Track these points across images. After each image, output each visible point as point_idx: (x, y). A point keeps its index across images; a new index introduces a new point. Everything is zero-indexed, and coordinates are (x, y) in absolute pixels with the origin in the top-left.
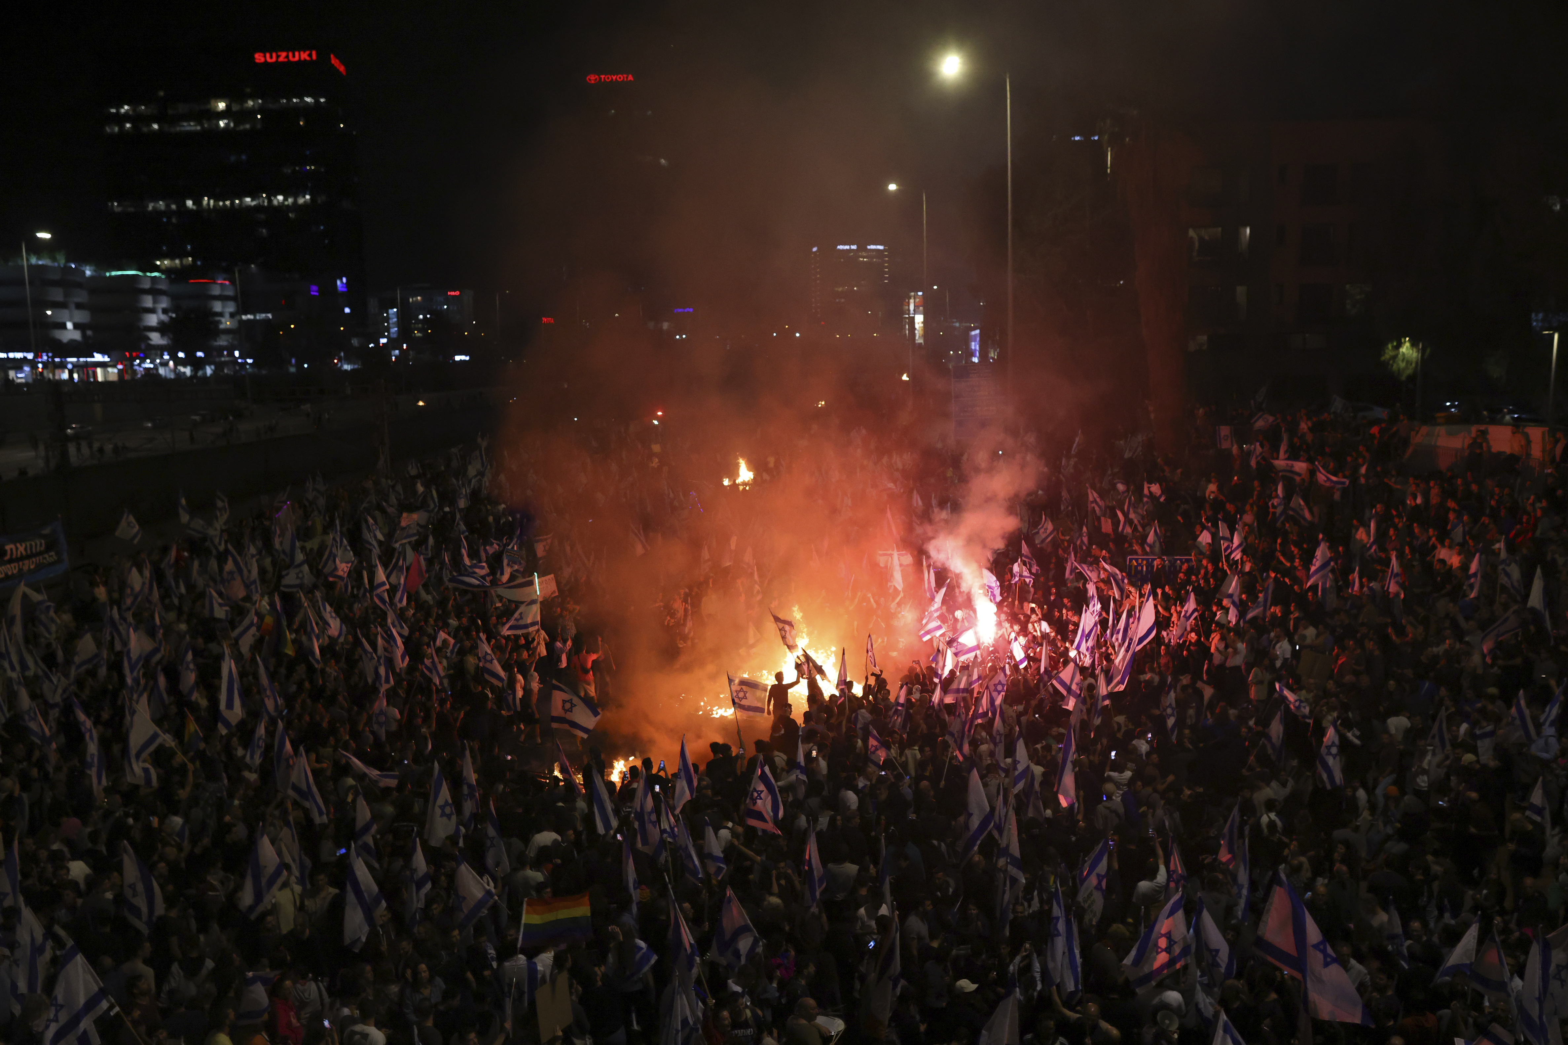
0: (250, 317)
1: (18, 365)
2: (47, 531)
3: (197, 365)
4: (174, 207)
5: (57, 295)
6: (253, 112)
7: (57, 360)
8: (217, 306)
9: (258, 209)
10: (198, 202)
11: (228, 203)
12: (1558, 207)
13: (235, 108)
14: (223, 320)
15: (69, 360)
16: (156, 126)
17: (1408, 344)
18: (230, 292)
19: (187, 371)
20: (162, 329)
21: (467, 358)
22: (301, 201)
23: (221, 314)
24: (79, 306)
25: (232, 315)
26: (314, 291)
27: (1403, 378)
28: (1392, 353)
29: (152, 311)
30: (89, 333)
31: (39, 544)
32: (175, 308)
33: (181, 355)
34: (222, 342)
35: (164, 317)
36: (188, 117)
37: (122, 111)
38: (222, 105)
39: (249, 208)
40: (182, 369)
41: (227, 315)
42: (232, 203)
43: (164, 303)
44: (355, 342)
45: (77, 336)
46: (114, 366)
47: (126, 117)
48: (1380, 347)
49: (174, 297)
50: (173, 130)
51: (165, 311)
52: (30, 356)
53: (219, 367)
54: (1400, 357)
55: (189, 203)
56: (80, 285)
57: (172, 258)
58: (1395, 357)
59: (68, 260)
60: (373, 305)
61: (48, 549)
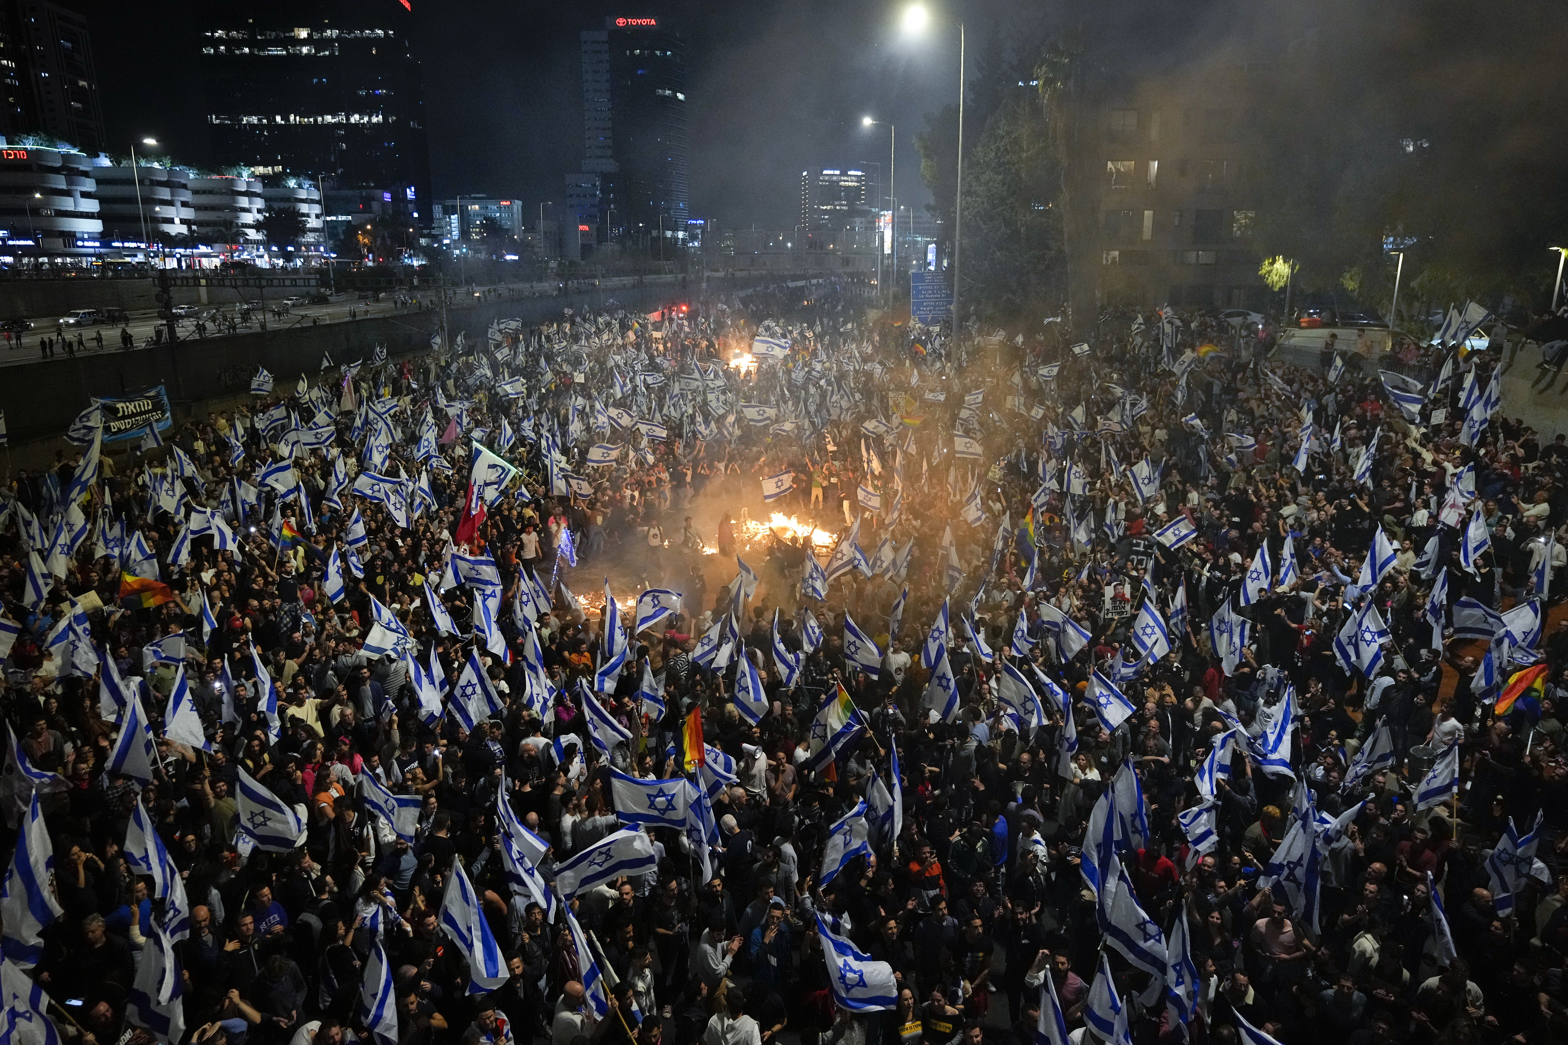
0: (334, 218)
1: (133, 253)
2: (152, 393)
3: (288, 257)
4: (265, 121)
5: (165, 194)
6: (331, 40)
7: (167, 250)
8: (304, 208)
9: (339, 125)
10: (285, 118)
11: (312, 120)
12: (1411, 148)
13: (316, 36)
14: (309, 220)
15: (178, 250)
16: (247, 50)
17: (1281, 261)
18: (316, 196)
19: (280, 262)
20: (258, 226)
21: (516, 258)
22: (375, 120)
23: (308, 216)
24: (185, 204)
25: (317, 216)
26: (387, 197)
27: (1276, 289)
28: (1268, 269)
29: (248, 210)
30: (194, 227)
31: (147, 405)
32: (268, 209)
33: (275, 248)
34: (310, 238)
35: (260, 217)
36: (276, 43)
37: (217, 35)
38: (303, 34)
39: (330, 125)
40: (276, 261)
41: (313, 216)
42: (316, 121)
43: (259, 203)
44: (423, 241)
45: (184, 229)
46: (217, 257)
47: (220, 41)
48: (1259, 264)
49: (267, 199)
50: (262, 54)
51: (259, 211)
52: (143, 246)
53: (307, 259)
54: (1274, 272)
55: (278, 119)
56: (184, 186)
57: (265, 166)
58: (1270, 272)
59: (173, 164)
60: (437, 210)
61: (154, 409)
